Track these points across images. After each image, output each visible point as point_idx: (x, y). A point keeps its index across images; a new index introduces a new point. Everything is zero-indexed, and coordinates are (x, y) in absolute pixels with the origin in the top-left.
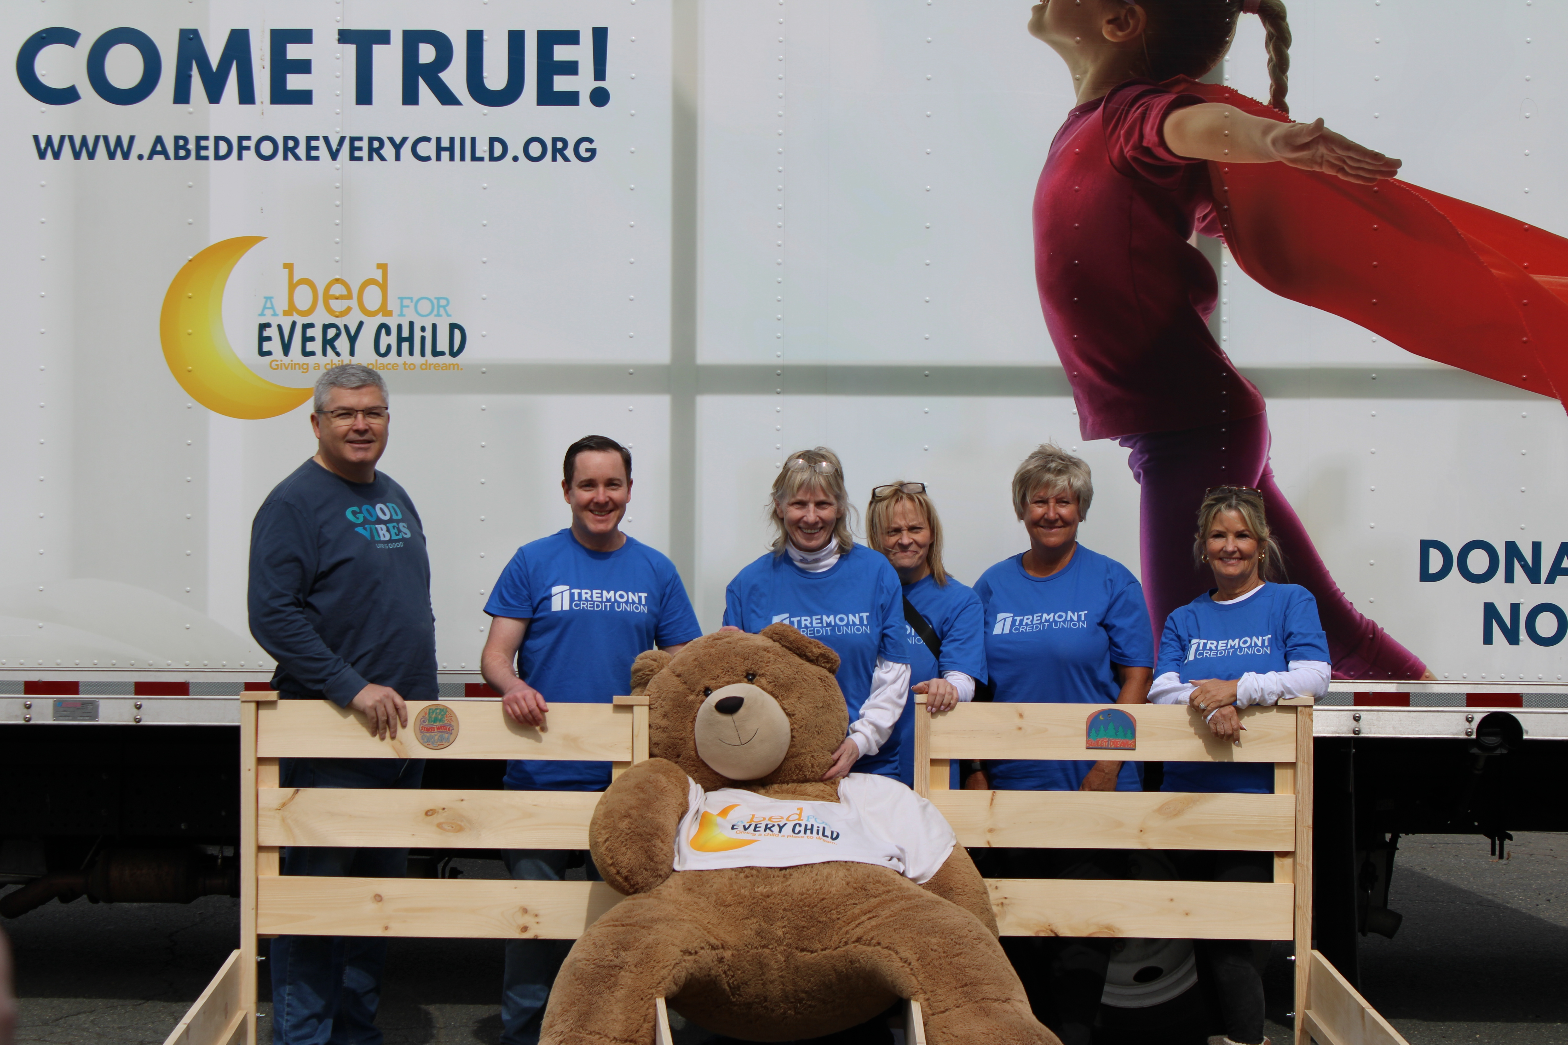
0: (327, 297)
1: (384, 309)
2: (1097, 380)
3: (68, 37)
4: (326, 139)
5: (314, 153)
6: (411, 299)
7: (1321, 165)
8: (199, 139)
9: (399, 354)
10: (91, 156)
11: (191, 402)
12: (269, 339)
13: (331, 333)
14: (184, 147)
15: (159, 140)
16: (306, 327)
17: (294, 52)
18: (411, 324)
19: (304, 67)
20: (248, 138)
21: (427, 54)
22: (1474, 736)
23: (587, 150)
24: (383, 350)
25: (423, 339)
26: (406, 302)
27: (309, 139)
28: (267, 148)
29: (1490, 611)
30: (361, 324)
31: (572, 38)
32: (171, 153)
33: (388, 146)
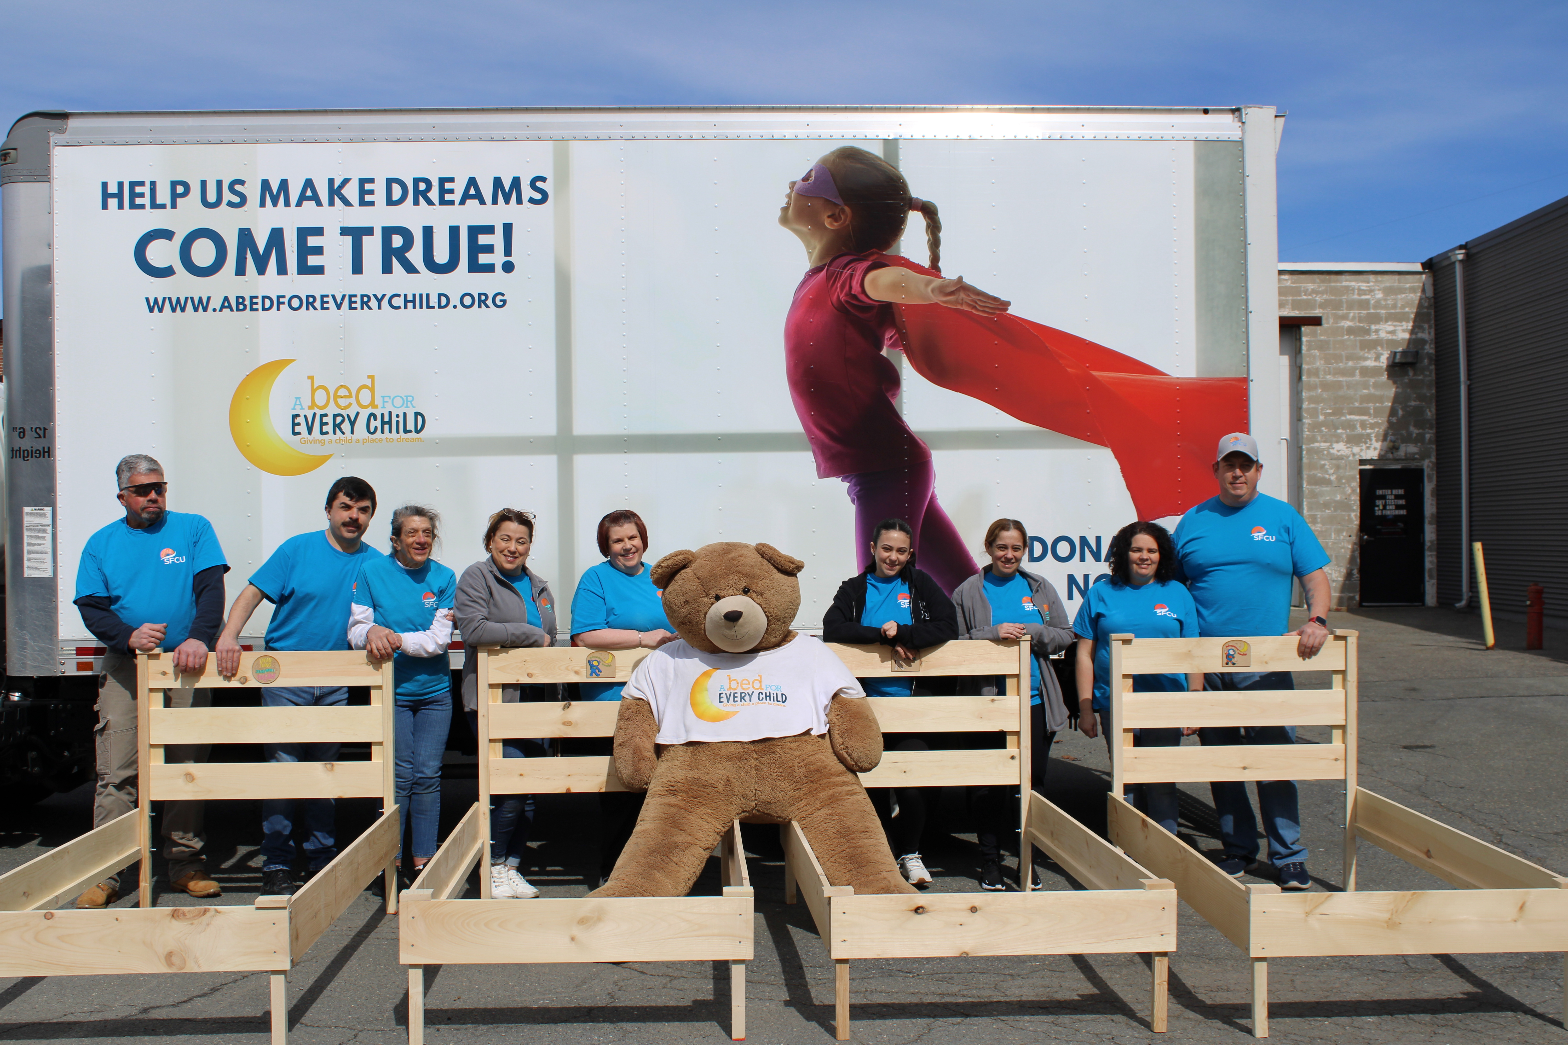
0: (336, 396)
1: (372, 404)
2: (826, 440)
3: (168, 235)
4: (333, 296)
5: (326, 306)
6: (390, 397)
7: (962, 304)
8: (252, 298)
9: (383, 432)
10: (183, 310)
11: (250, 466)
12: (299, 424)
13: (339, 419)
14: (242, 303)
15: (226, 299)
16: (322, 416)
17: (312, 241)
18: (390, 413)
19: (319, 251)
20: (284, 297)
21: (397, 241)
22: (1063, 657)
23: (501, 301)
24: (372, 430)
25: (398, 422)
26: (386, 399)
27: (322, 297)
28: (295, 303)
29: (1071, 580)
30: (358, 413)
31: (490, 230)
32: (234, 307)
33: (373, 301)
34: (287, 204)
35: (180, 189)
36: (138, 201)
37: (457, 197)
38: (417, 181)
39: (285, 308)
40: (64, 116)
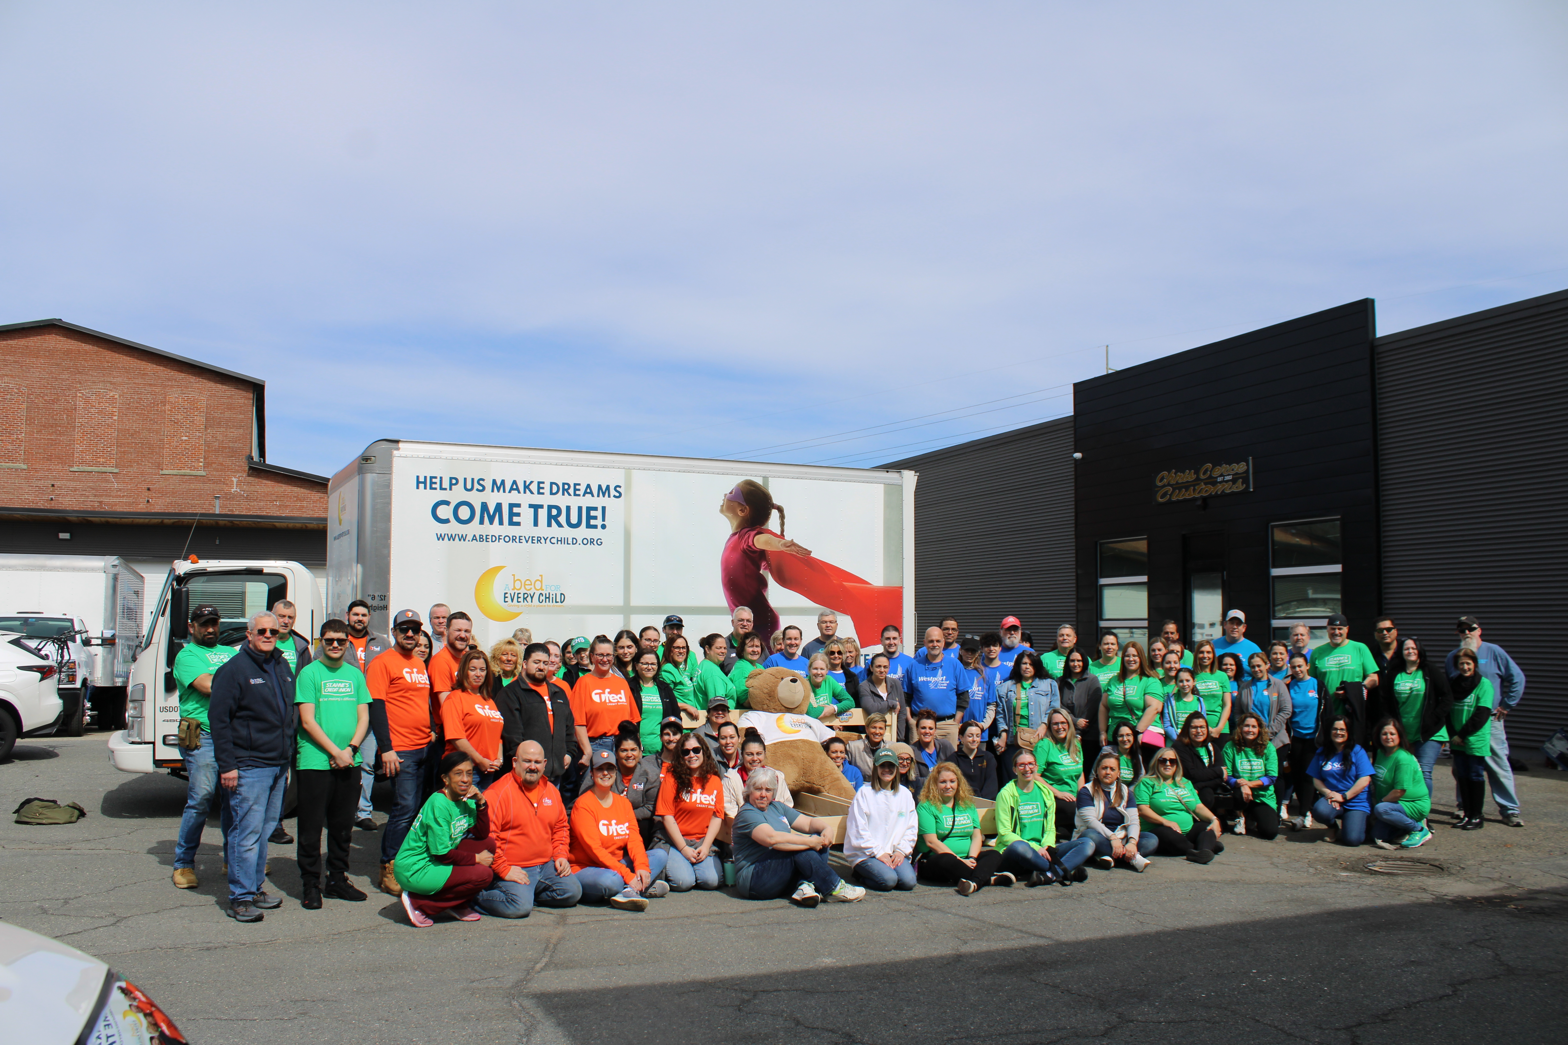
0: (525, 585)
1: (541, 589)
3: (447, 503)
4: (525, 537)
5: (521, 541)
6: (549, 586)
7: (792, 552)
8: (486, 536)
9: (546, 602)
10: (454, 540)
11: (484, 617)
12: (507, 597)
13: (526, 596)
14: (482, 538)
15: (475, 536)
16: (518, 594)
17: (515, 510)
18: (549, 593)
19: (518, 515)
20: (501, 536)
21: (554, 512)
23: (600, 542)
24: (541, 601)
25: (553, 598)
27: (519, 537)
28: (507, 539)
30: (535, 593)
31: (596, 509)
32: (478, 539)
33: (543, 540)
34: (504, 491)
35: (454, 481)
36: (434, 486)
37: (581, 493)
38: (564, 484)
39: (501, 541)
40: (397, 442)
